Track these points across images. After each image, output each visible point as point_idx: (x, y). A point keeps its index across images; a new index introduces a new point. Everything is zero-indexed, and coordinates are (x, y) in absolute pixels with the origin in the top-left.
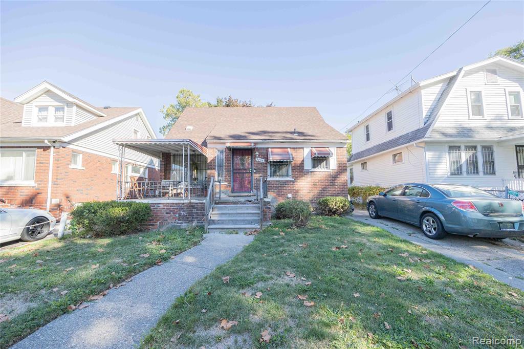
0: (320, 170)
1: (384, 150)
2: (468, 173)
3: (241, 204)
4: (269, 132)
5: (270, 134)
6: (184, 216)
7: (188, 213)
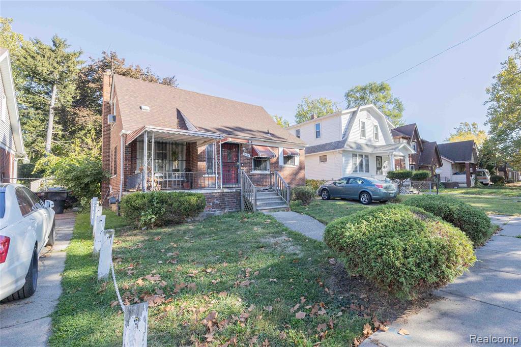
0: (289, 166)
1: (315, 152)
2: (359, 171)
3: (262, 192)
4: (251, 131)
5: (252, 133)
6: (217, 204)
7: (221, 201)
